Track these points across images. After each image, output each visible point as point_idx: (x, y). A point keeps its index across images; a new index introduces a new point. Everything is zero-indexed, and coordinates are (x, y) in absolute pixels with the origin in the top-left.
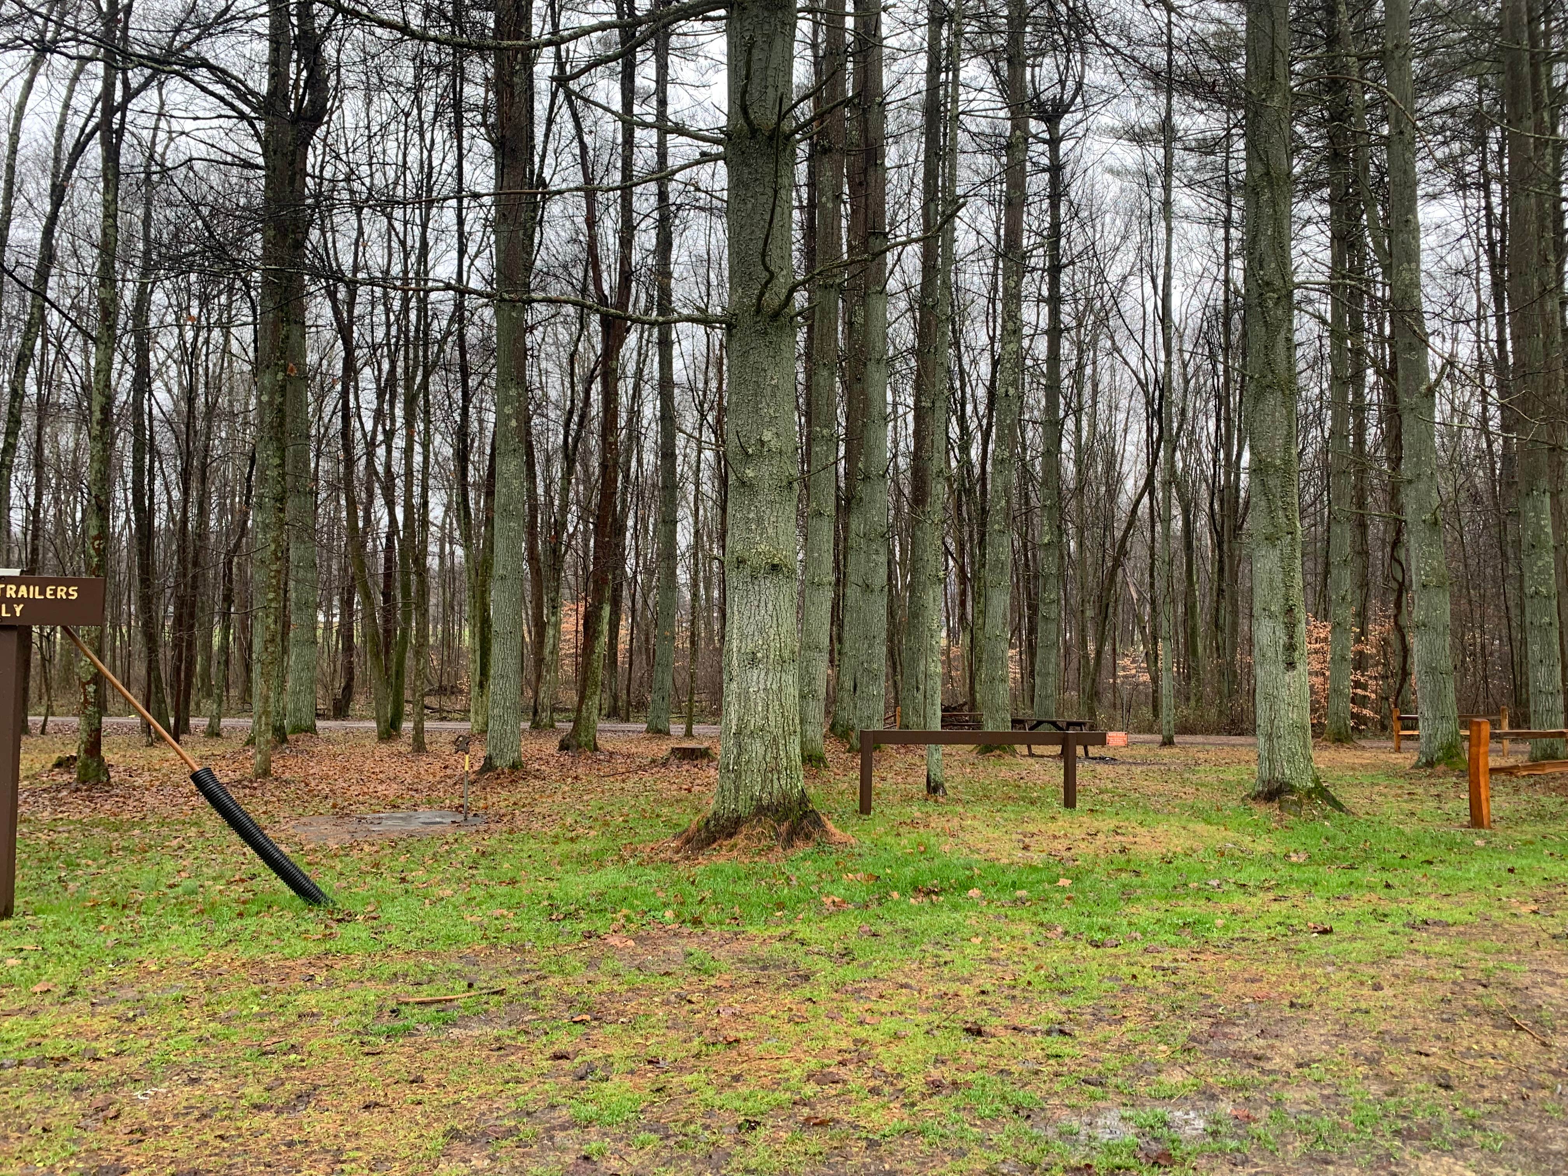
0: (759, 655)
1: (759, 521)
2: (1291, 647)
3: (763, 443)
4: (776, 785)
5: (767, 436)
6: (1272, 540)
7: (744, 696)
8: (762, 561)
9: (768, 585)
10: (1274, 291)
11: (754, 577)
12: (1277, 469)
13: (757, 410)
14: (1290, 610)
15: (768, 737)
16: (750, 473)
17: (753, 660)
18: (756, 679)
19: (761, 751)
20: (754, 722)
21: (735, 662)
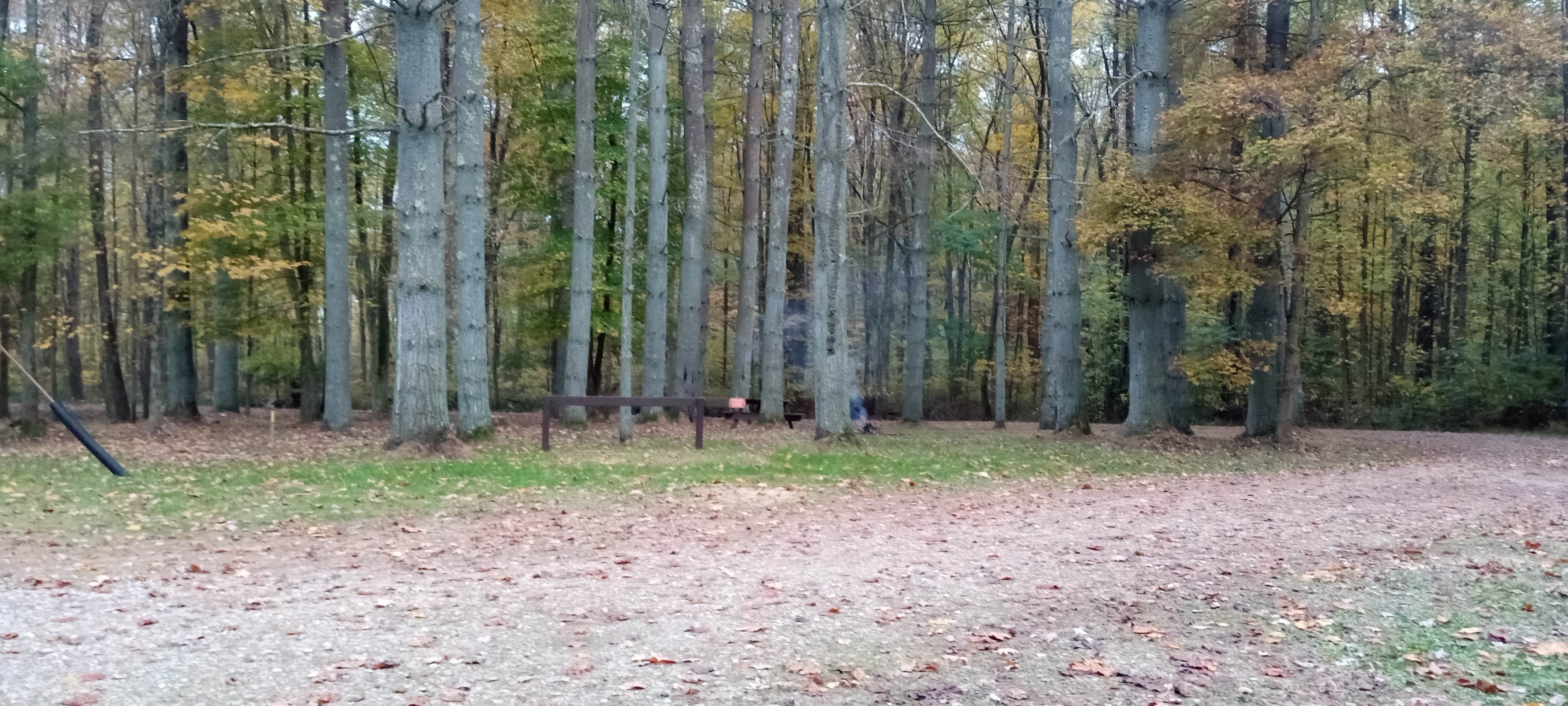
0: (413, 342)
1: (413, 257)
2: (831, 340)
3: (415, 208)
4: (424, 422)
5: (418, 204)
6: (822, 266)
7: (405, 368)
8: (415, 284)
9: (419, 299)
10: (829, 91)
11: (409, 294)
12: (826, 216)
13: (411, 187)
14: (831, 314)
15: (418, 393)
16: (407, 227)
17: (409, 346)
18: (412, 356)
19: (414, 402)
20: (412, 383)
21: (399, 347)
